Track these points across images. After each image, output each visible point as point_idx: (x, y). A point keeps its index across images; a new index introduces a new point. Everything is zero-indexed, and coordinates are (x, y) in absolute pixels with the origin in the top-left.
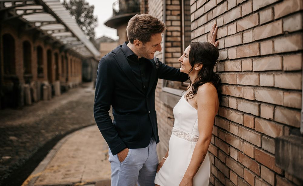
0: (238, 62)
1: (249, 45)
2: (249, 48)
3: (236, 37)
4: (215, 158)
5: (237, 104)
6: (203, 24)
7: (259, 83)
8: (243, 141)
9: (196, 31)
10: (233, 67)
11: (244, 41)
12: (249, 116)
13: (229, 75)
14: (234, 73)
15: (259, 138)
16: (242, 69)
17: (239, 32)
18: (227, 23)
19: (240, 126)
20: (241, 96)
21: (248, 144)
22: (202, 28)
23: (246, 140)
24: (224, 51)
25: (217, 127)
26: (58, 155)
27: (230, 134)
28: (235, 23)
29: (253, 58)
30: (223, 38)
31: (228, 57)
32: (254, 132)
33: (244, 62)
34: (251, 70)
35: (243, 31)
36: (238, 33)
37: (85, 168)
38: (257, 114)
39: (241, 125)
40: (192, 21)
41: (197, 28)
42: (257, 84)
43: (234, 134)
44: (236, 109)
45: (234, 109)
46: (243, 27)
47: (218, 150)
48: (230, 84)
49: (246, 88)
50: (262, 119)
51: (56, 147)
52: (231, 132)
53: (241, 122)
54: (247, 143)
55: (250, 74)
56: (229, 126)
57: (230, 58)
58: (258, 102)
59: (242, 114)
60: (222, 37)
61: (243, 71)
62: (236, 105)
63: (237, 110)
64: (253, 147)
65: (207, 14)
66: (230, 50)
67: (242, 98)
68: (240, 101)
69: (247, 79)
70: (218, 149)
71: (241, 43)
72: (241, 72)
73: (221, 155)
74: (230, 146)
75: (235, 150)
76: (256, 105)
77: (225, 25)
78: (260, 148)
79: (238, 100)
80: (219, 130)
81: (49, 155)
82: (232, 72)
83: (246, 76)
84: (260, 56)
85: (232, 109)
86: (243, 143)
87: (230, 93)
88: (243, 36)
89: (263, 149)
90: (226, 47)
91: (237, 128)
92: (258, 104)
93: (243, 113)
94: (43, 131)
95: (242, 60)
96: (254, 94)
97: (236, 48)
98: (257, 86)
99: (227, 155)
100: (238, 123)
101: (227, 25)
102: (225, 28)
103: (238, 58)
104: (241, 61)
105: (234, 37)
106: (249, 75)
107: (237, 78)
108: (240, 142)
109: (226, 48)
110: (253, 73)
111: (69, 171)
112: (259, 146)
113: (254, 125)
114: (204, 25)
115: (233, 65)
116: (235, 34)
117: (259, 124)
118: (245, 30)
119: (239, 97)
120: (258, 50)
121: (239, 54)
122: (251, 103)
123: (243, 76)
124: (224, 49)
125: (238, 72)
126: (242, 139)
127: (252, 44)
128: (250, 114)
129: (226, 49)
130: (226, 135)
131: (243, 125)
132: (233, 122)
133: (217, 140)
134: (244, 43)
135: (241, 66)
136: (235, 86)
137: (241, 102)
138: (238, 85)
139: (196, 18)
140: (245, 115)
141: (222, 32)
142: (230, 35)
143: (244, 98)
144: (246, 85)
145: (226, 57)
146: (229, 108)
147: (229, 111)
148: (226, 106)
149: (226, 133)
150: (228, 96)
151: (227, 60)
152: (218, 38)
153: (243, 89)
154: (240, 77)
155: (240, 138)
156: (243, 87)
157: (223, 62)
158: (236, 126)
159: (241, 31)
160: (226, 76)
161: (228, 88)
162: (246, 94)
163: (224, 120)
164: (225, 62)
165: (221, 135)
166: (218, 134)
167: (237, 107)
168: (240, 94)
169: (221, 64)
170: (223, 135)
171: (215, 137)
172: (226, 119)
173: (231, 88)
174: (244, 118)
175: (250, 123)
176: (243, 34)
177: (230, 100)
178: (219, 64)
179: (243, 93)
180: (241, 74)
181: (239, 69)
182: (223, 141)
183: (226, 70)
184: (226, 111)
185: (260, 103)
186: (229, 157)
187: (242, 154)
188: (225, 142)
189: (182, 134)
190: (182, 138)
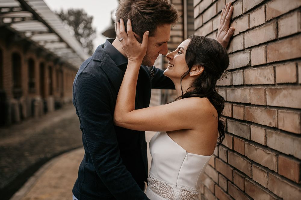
0: (269, 70)
1: (288, 39)
2: (291, 43)
3: (264, 28)
5: (266, 136)
6: (211, 18)
8: (276, 198)
9: (201, 30)
10: (259, 78)
11: (280, 33)
12: (288, 160)
13: (252, 91)
14: (260, 87)
16: (275, 81)
17: (271, 20)
18: (248, 9)
19: (270, 173)
20: (273, 125)
22: (210, 24)
23: (282, 199)
24: (244, 53)
25: (232, 166)
26: (38, 184)
27: (252, 182)
28: (263, 7)
29: (298, 62)
30: (242, 35)
31: (250, 62)
33: (280, 69)
34: (294, 80)
35: (278, 18)
36: (268, 22)
39: (273, 172)
40: (195, 16)
41: (202, 26)
43: (259, 184)
44: (264, 144)
45: (260, 145)
46: (277, 11)
48: (253, 105)
49: (283, 112)
51: (38, 174)
52: (254, 179)
53: (273, 167)
55: (293, 89)
56: (252, 170)
57: (253, 63)
60: (240, 33)
61: (279, 84)
62: (264, 138)
63: (266, 147)
65: (217, 2)
66: (253, 51)
67: (275, 129)
68: (272, 133)
69: (285, 96)
71: (273, 37)
72: (274, 85)
77: (245, 13)
79: (268, 130)
80: (234, 172)
81: (28, 184)
82: (257, 85)
83: (284, 92)
85: (256, 143)
87: (254, 118)
88: (279, 25)
90: (246, 47)
91: (266, 175)
93: (277, 153)
94: (27, 154)
95: (275, 65)
96: (300, 124)
97: (264, 46)
100: (267, 168)
101: (248, 14)
102: (246, 18)
103: (268, 62)
104: (274, 67)
105: (261, 30)
106: (291, 91)
107: (266, 95)
108: (270, 199)
109: (247, 48)
113: (300, 176)
114: (213, 19)
115: (259, 74)
116: (263, 24)
118: (282, 15)
119: (270, 126)
121: (269, 56)
122: (294, 137)
123: (278, 91)
124: (243, 50)
125: (269, 85)
126: (275, 195)
127: (297, 37)
128: (291, 156)
129: (247, 51)
130: (246, 183)
131: (277, 173)
132: (257, 164)
133: (232, 187)
134: (279, 37)
135: (273, 75)
136: (262, 108)
137: (274, 135)
138: (268, 106)
139: (201, 12)
140: (281, 156)
141: (240, 25)
142: (253, 28)
143: (280, 128)
144: (283, 106)
145: (247, 63)
146: (250, 141)
147: (251, 145)
148: (246, 138)
149: (246, 180)
150: (251, 123)
151: (249, 66)
152: (234, 35)
153: (278, 113)
154: (272, 94)
155: (272, 192)
156: (278, 111)
157: (242, 71)
158: (264, 171)
159: (274, 18)
160: (248, 91)
161: (250, 110)
162: (283, 122)
163: (242, 159)
164: (245, 70)
165: (238, 180)
166: (233, 177)
167: (266, 141)
168: (271, 121)
169: (238, 73)
170: (241, 180)
171: (229, 182)
172: (246, 157)
173: (256, 110)
174: (279, 161)
175: (292, 171)
176: (277, 23)
177: (253, 128)
178: (235, 74)
179: (277, 120)
180: (274, 89)
181: (270, 81)
182: (242, 191)
183: (246, 83)
184: (246, 145)
188: (244, 192)
189: (162, 189)
190: (161, 196)
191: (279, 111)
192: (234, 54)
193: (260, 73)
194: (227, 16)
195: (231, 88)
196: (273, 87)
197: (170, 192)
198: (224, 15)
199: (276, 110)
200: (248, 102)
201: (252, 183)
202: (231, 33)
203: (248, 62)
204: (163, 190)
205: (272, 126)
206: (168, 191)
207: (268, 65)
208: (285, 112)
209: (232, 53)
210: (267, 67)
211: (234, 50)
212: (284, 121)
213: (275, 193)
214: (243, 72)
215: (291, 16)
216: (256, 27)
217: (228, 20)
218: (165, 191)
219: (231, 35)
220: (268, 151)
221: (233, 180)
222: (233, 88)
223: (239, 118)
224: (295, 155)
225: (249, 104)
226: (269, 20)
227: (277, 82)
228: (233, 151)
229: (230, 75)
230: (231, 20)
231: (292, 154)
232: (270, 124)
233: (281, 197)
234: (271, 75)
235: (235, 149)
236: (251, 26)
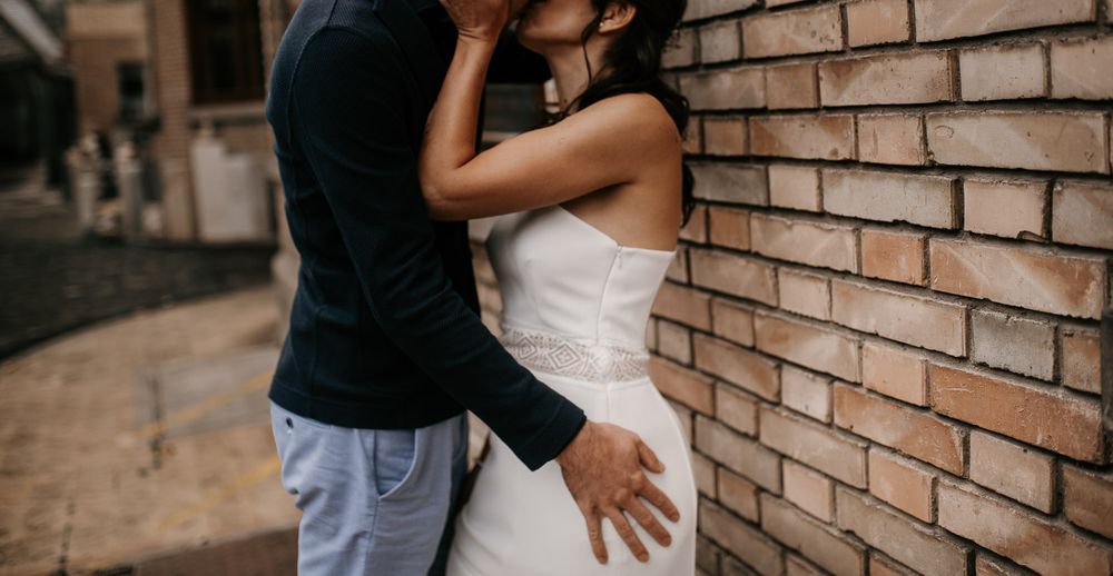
0: (824, 15)
4: (699, 418)
5: (820, 187)
7: (958, 92)
8: (857, 338)
10: (794, 37)
12: (889, 233)
13: (771, 75)
14: (796, 62)
15: (959, 320)
19: (836, 280)
20: (844, 154)
21: (890, 350)
23: (877, 335)
27: (779, 316)
32: (922, 298)
33: (859, 11)
34: (904, 36)
38: (946, 222)
39: (846, 273)
42: (944, 95)
43: (802, 315)
44: (814, 208)
45: (802, 213)
47: (713, 388)
48: (775, 111)
49: (873, 119)
50: (970, 241)
52: (783, 305)
53: (846, 262)
54: (883, 345)
55: (900, 57)
56: (776, 284)
57: (771, 2)
58: (945, 169)
59: (850, 228)
61: (857, 49)
62: (814, 192)
63: (821, 215)
64: (922, 357)
67: (846, 163)
68: (841, 176)
69: (877, 78)
70: (716, 381)
72: (841, 53)
73: (728, 405)
74: (781, 363)
75: (813, 380)
76: (937, 183)
78: (964, 359)
79: (827, 171)
80: (714, 304)
82: (787, 57)
83: (875, 67)
85: (788, 211)
86: (860, 347)
87: (780, 144)
89: (983, 365)
91: (824, 287)
92: (948, 178)
93: (856, 225)
95: (843, 1)
96: (925, 140)
98: (940, 104)
99: (763, 400)
100: (827, 268)
104: (842, 6)
106: (894, 62)
107: (818, 79)
108: (841, 345)
110: (916, 50)
112: (955, 350)
113: (927, 268)
115: (792, 26)
117: (957, 265)
119: (834, 158)
122: (906, 176)
123: (854, 67)
125: (826, 53)
126: (855, 330)
128: (896, 224)
130: (758, 324)
131: (858, 275)
132: (794, 265)
133: (709, 346)
135: (838, 26)
136: (807, 116)
137: (846, 179)
138: (827, 108)
140: (866, 231)
143: (863, 159)
144: (873, 103)
146: (769, 209)
147: (772, 220)
148: (754, 201)
149: (759, 315)
150: (769, 160)
151: (757, 9)
153: (856, 124)
154: (838, 76)
155: (844, 326)
156: (855, 117)
157: (733, 23)
158: (819, 279)
160: (755, 76)
161: (766, 125)
162: (872, 143)
163: (742, 262)
164: (745, 21)
165: (731, 323)
166: (711, 318)
167: (822, 200)
168: (838, 146)
169: (722, 30)
170: (742, 320)
171: (697, 334)
172: (757, 255)
173: (786, 124)
174: (863, 243)
175: (903, 260)
177: (777, 174)
178: (709, 33)
179: (853, 140)
180: (843, 63)
181: (829, 43)
182: (743, 347)
183: (749, 54)
184: (755, 223)
185: (959, 174)
186: (777, 409)
187: (857, 390)
188: (753, 349)
189: (557, 356)
190: (556, 374)
191: (860, 116)
193: (797, 26)
195: (696, 73)
196: (841, 59)
197: (585, 359)
199: (851, 115)
200: (760, 104)
201: (779, 319)
204: (561, 357)
205: (840, 158)
206: (575, 358)
208: (880, 117)
210: (818, 9)
212: (876, 141)
213: (855, 326)
214: (739, 25)
218: (568, 358)
221: (712, 325)
222: (703, 72)
223: (729, 153)
224: (909, 220)
225: (764, 111)
227: (852, 44)
228: (708, 246)
229: (690, 37)
231: (901, 218)
232: (835, 152)
233: (873, 331)
234: (833, 27)
235: (715, 241)
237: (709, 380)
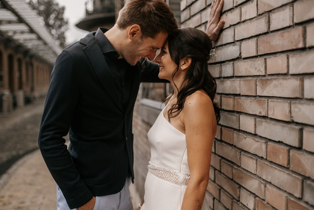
0: (260, 62)
1: (280, 32)
2: (283, 36)
3: (256, 22)
4: (215, 200)
5: (255, 125)
6: (199, 10)
7: (303, 94)
8: (264, 183)
9: (188, 22)
10: (250, 69)
11: (271, 27)
12: (277, 146)
13: (242, 82)
14: (250, 78)
15: (299, 184)
16: (266, 72)
18: (239, 3)
19: (259, 160)
20: (263, 114)
21: (275, 189)
22: (198, 17)
23: (271, 183)
24: (234, 45)
25: (219, 156)
26: (12, 181)
27: (240, 169)
29: (289, 53)
30: (232, 28)
31: (240, 54)
32: (287, 172)
33: (271, 61)
34: (285, 71)
35: (270, 11)
36: (260, 15)
37: (44, 198)
38: (296, 144)
39: (262, 158)
40: (182, 8)
41: (190, 18)
42: (298, 95)
43: (247, 171)
44: (253, 132)
45: (250, 133)
46: (269, 5)
47: (220, 190)
48: (242, 96)
49: (273, 102)
50: (305, 153)
51: (11, 171)
52: (242, 166)
53: (262, 154)
54: (273, 187)
55: (284, 79)
56: (240, 158)
57: (244, 56)
58: (297, 124)
59: (264, 141)
60: (231, 26)
61: (269, 75)
62: (253, 126)
63: (255, 135)
64: (286, 195)
66: (244, 44)
67: (264, 117)
68: (262, 122)
69: (276, 86)
70: (221, 188)
71: (265, 30)
72: (265, 76)
73: (224, 198)
74: (240, 186)
75: (250, 195)
76: (294, 129)
77: (236, 7)
78: (300, 199)
79: (258, 119)
80: (222, 161)
82: (247, 76)
83: (275, 82)
84: (304, 49)
85: (245, 132)
86: (265, 186)
87: (244, 108)
88: (271, 19)
89: (307, 203)
90: (236, 39)
91: (255, 162)
92: (298, 127)
93: (266, 140)
95: (266, 57)
96: (290, 111)
97: (255, 39)
98: (296, 98)
99: (234, 198)
100: (256, 155)
101: (239, 7)
102: (237, 11)
103: (259, 54)
104: (265, 59)
105: (253, 23)
106: (281, 81)
107: (256, 85)
108: (259, 184)
109: (238, 41)
110: (289, 77)
111: (22, 203)
112: (298, 195)
113: (289, 160)
114: (201, 12)
115: (249, 66)
116: (255, 17)
117: (299, 161)
118: (274, 9)
119: (260, 115)
120: (301, 39)
121: (261, 48)
122: (284, 125)
123: (268, 82)
124: (233, 43)
125: (259, 76)
126: (264, 180)
127: (289, 30)
128: (279, 142)
129: (238, 43)
130: (234, 171)
131: (266, 159)
132: (246, 152)
133: (219, 176)
134: (271, 30)
135: (264, 66)
136: (252, 98)
137: (264, 124)
138: (258, 96)
139: (188, 4)
140: (270, 143)
141: (230, 18)
142: (244, 22)
143: (270, 116)
144: (274, 96)
145: (237, 55)
146: (239, 131)
147: (240, 135)
148: (235, 127)
149: (235, 168)
150: (240, 113)
151: (239, 58)
152: (224, 28)
153: (268, 103)
154: (263, 85)
155: (260, 177)
156: (268, 100)
157: (232, 63)
158: (253, 158)
159: (266, 12)
160: (237, 82)
161: (240, 100)
162: (273, 110)
163: (230, 148)
164: (235, 62)
165: (226, 169)
166: (221, 166)
167: (256, 130)
168: (261, 110)
169: (228, 65)
170: (229, 169)
171: (216, 171)
172: (235, 146)
173: (246, 101)
174: (268, 148)
175: (281, 157)
176: (269, 16)
177: (242, 118)
178: (225, 66)
179: (267, 109)
180: (264, 80)
181: (260, 72)
182: (229, 178)
183: (236, 74)
184: (235, 135)
185: (302, 126)
186: (238, 203)
187: (263, 202)
188: (232, 179)
189: (166, 174)
190: (165, 180)
191: (269, 100)
192: (224, 47)
193: (251, 65)
194: (218, 9)
195: (220, 80)
196: (264, 78)
197: (175, 177)
198: (214, 8)
199: (266, 100)
200: (238, 93)
201: (241, 171)
202: (221, 26)
203: (239, 54)
205: (262, 115)
207: (259, 57)
208: (276, 101)
209: (222, 46)
210: (258, 59)
211: (224, 42)
212: (274, 110)
213: (264, 178)
214: (233, 63)
215: (284, 10)
216: (247, 20)
217: (218, 13)
219: (221, 27)
220: (257, 139)
221: (221, 169)
222: (222, 80)
223: (228, 109)
224: (284, 142)
225: (239, 95)
226: (261, 13)
227: (268, 73)
228: (221, 141)
229: (219, 67)
230: (221, 13)
231: (281, 140)
232: (260, 113)
233: (270, 181)
234: (262, 66)
235: (223, 139)
236: (242, 20)
237: (219, 188)
